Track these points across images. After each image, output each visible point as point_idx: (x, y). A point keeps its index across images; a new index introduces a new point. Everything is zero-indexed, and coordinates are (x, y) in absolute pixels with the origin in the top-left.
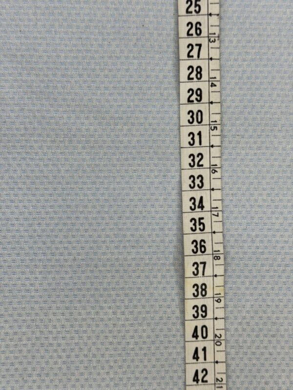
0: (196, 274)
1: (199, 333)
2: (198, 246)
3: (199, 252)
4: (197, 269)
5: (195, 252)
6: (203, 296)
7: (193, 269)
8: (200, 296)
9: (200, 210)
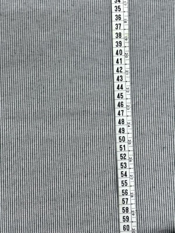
0: (117, 29)
1: (119, 53)
2: (118, 17)
3: (118, 20)
4: (117, 26)
5: (116, 20)
6: (120, 38)
7: (116, 27)
8: (119, 38)
9: (119, 2)
